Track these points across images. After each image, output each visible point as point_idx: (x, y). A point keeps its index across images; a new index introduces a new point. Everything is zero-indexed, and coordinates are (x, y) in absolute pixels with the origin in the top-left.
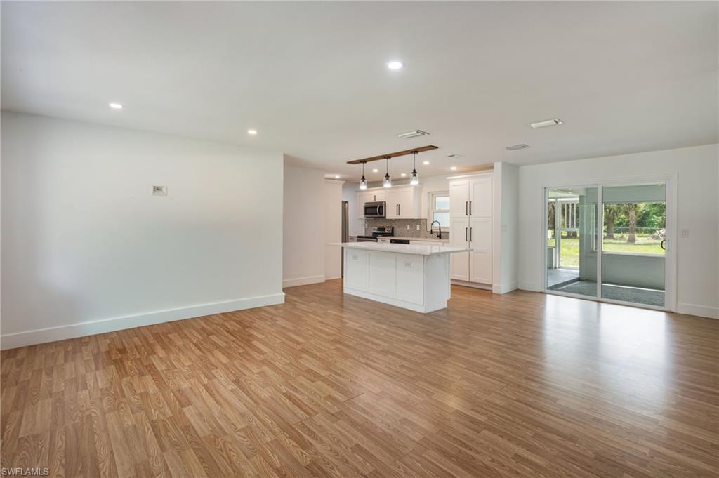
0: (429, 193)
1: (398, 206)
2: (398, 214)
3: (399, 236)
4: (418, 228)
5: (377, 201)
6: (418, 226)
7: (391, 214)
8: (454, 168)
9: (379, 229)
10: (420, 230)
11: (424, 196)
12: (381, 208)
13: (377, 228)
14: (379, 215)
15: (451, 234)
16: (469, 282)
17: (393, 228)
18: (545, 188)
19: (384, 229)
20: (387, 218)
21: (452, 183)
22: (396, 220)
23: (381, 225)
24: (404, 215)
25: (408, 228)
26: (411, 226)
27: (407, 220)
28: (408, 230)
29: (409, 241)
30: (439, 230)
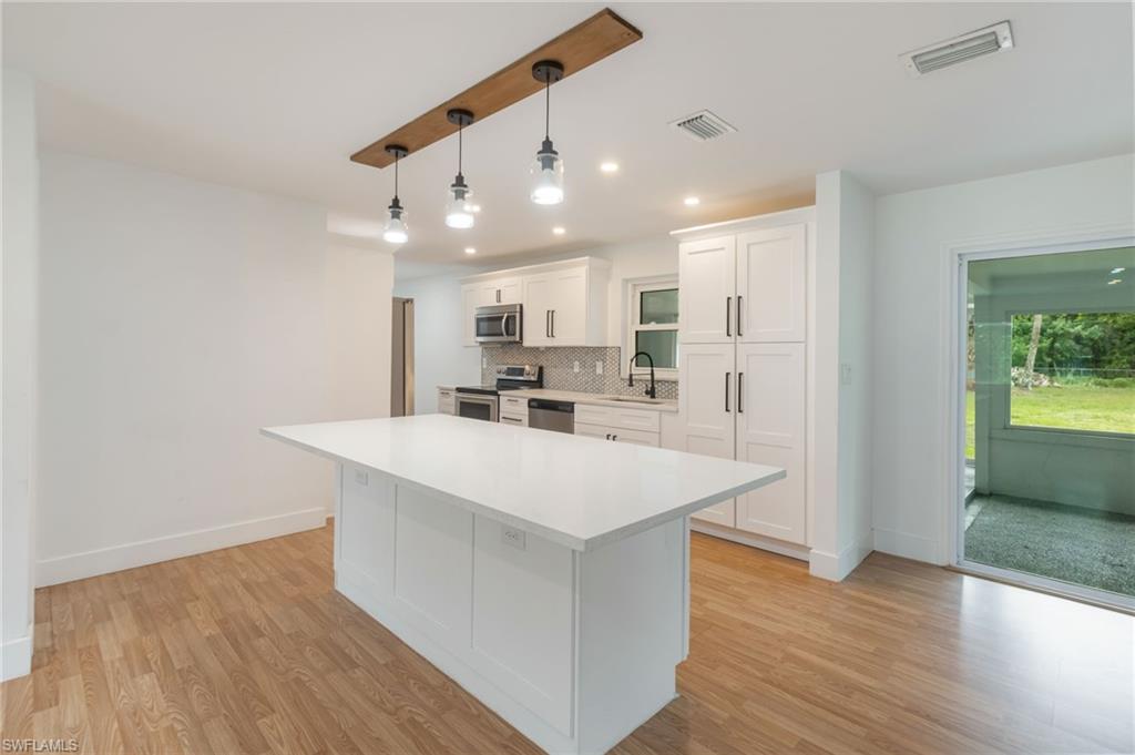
0: (626, 281)
1: (551, 314)
2: (550, 334)
3: (555, 388)
4: (599, 371)
5: (504, 302)
6: (599, 364)
7: (534, 336)
8: (692, 201)
9: (511, 371)
10: (603, 376)
11: (614, 289)
12: (511, 319)
13: (505, 368)
14: (505, 338)
15: (681, 388)
16: (734, 530)
17: (541, 369)
18: (960, 255)
19: (521, 372)
20: (526, 343)
21: (685, 247)
22: (548, 349)
23: (515, 363)
24: (567, 336)
25: (576, 370)
26: (583, 365)
27: (573, 349)
28: (576, 375)
29: (573, 403)
30: (649, 377)
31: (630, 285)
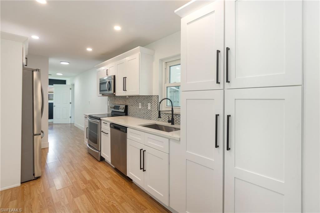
0: (162, 60)
1: (125, 80)
2: (125, 90)
3: (132, 116)
4: (149, 108)
5: (109, 75)
6: (149, 104)
9: (115, 107)
10: (151, 111)
11: (156, 66)
14: (108, 92)
17: (126, 107)
19: (119, 107)
20: (117, 94)
22: (130, 97)
24: (132, 91)
26: (143, 105)
27: (139, 97)
28: (140, 110)
29: (126, 127)
30: (171, 112)
31: (164, 63)
